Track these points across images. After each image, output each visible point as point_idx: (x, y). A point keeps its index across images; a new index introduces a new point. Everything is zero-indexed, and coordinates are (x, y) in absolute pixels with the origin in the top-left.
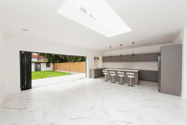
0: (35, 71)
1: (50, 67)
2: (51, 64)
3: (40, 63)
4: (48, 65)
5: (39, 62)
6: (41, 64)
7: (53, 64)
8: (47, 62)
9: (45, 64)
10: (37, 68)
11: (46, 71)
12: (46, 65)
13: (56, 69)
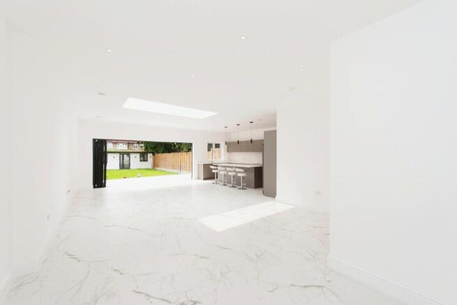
0: (120, 168)
1: (147, 161)
2: (150, 155)
3: (128, 154)
4: (143, 157)
5: (130, 151)
6: (132, 155)
7: (154, 155)
8: (143, 151)
9: (138, 155)
10: (123, 164)
11: (140, 169)
12: (141, 156)
13: (158, 166)
